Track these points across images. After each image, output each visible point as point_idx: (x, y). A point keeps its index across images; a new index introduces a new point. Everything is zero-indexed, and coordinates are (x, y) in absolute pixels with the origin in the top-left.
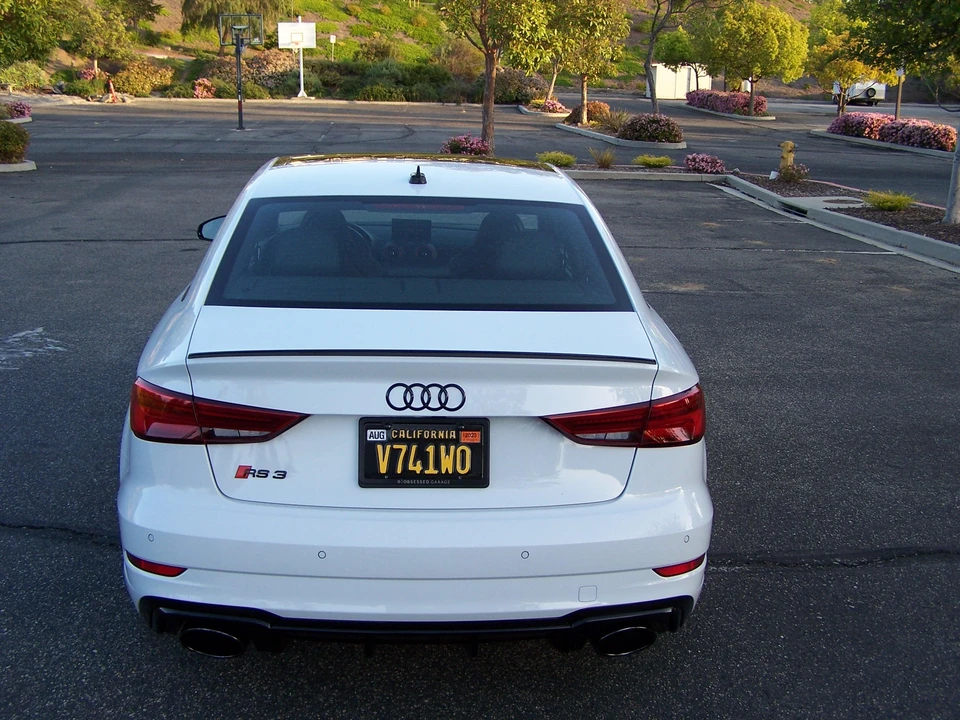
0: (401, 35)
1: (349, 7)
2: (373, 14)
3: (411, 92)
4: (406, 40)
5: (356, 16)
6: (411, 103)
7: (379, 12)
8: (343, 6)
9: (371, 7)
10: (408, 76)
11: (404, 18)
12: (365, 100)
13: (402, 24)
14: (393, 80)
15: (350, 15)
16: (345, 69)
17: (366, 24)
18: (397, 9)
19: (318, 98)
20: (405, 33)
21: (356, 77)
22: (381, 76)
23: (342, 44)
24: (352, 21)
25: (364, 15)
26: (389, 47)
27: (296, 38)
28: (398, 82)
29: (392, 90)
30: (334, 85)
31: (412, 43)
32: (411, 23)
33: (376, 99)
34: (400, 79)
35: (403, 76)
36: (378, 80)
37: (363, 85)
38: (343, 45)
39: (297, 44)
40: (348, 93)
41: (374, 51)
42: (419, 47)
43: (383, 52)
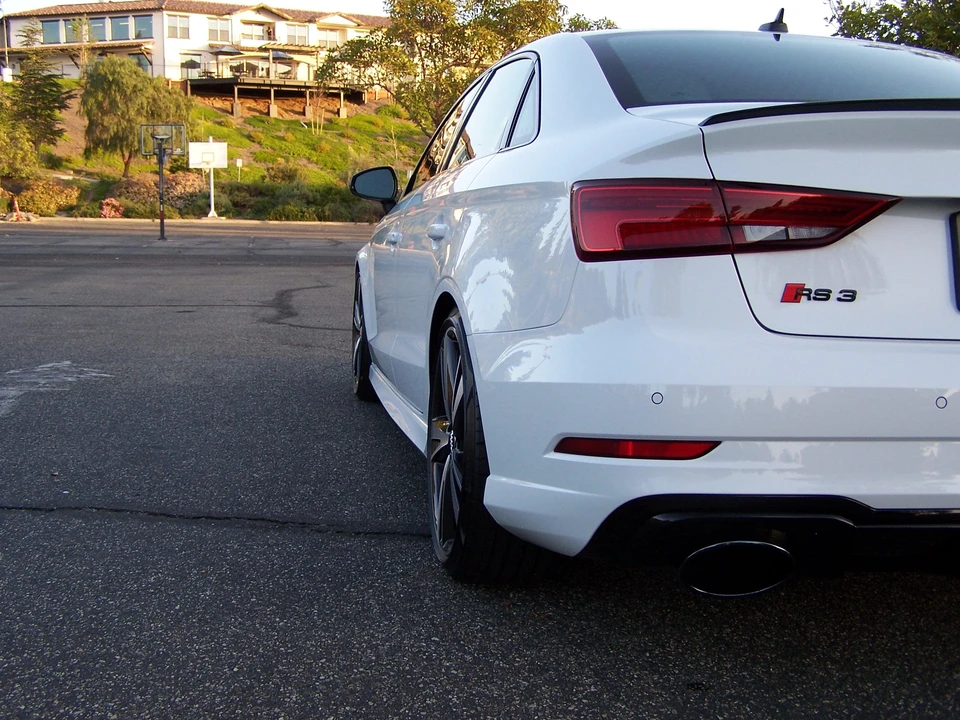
0: (305, 161)
1: (252, 134)
2: (277, 141)
3: (323, 211)
4: (310, 166)
5: (259, 143)
6: (323, 223)
7: (283, 139)
8: (246, 133)
9: (274, 134)
10: (318, 197)
11: (307, 145)
12: (277, 220)
13: (307, 151)
14: (304, 201)
15: (254, 142)
16: (256, 190)
17: (270, 150)
18: (299, 136)
19: (229, 218)
20: (309, 159)
21: (266, 198)
22: (292, 196)
23: (246, 169)
24: (255, 148)
25: (267, 142)
26: (296, 170)
27: (207, 158)
28: (309, 203)
29: (305, 210)
30: (244, 206)
31: (316, 169)
32: (315, 150)
33: (288, 219)
34: (311, 200)
35: (314, 197)
36: (289, 200)
37: (274, 205)
38: (248, 170)
39: (208, 163)
40: (260, 213)
41: (281, 175)
42: (323, 173)
43: (290, 176)
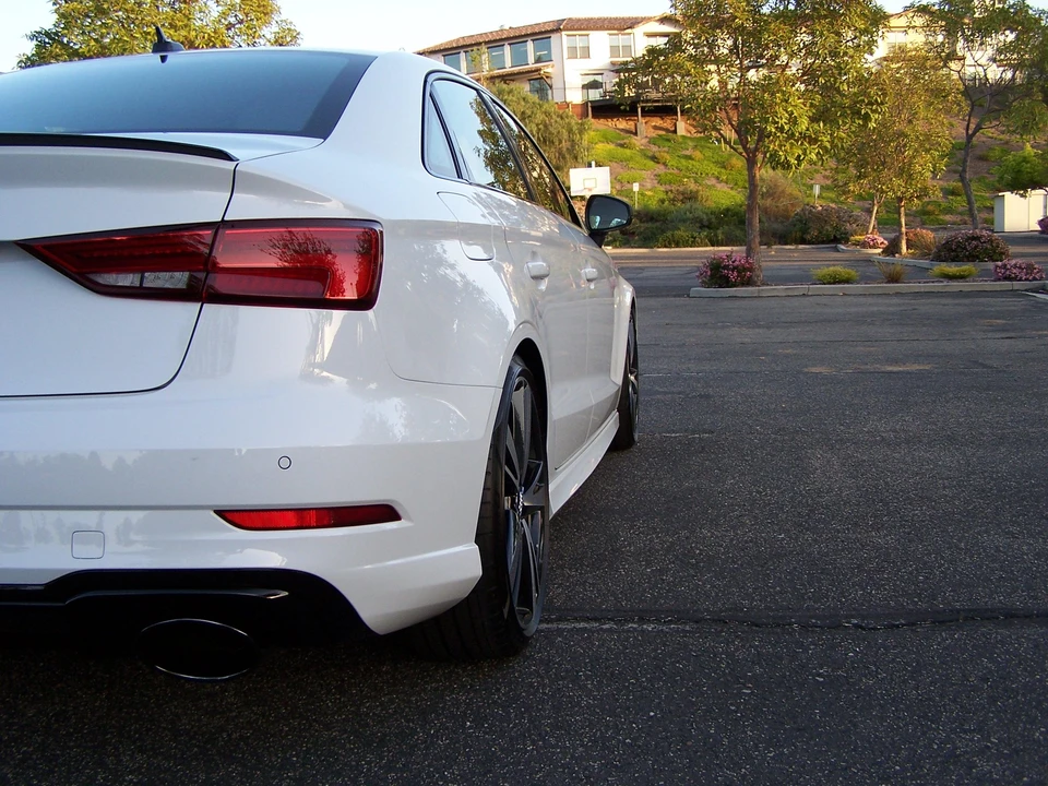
0: (714, 181)
1: (657, 155)
2: (683, 161)
3: (716, 235)
4: (719, 186)
5: (665, 164)
6: (716, 248)
7: (689, 158)
8: (650, 154)
9: (680, 153)
10: (713, 220)
11: (716, 163)
12: (666, 247)
13: (716, 170)
14: (698, 225)
15: (658, 163)
16: (648, 216)
17: (676, 171)
18: (709, 153)
19: (616, 247)
20: (718, 178)
21: (658, 224)
22: (684, 221)
23: (649, 193)
24: (660, 169)
25: (672, 162)
26: (697, 191)
27: (589, 184)
28: (702, 227)
29: (696, 234)
30: (633, 233)
31: (726, 189)
32: (724, 167)
33: (677, 246)
34: (706, 223)
35: (709, 220)
36: (680, 225)
37: (663, 231)
38: (644, 191)
39: (590, 190)
40: (648, 241)
41: (681, 197)
42: (733, 193)
43: (690, 197)
